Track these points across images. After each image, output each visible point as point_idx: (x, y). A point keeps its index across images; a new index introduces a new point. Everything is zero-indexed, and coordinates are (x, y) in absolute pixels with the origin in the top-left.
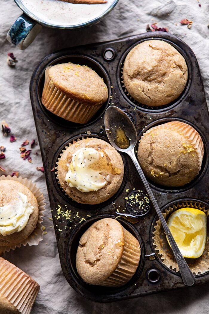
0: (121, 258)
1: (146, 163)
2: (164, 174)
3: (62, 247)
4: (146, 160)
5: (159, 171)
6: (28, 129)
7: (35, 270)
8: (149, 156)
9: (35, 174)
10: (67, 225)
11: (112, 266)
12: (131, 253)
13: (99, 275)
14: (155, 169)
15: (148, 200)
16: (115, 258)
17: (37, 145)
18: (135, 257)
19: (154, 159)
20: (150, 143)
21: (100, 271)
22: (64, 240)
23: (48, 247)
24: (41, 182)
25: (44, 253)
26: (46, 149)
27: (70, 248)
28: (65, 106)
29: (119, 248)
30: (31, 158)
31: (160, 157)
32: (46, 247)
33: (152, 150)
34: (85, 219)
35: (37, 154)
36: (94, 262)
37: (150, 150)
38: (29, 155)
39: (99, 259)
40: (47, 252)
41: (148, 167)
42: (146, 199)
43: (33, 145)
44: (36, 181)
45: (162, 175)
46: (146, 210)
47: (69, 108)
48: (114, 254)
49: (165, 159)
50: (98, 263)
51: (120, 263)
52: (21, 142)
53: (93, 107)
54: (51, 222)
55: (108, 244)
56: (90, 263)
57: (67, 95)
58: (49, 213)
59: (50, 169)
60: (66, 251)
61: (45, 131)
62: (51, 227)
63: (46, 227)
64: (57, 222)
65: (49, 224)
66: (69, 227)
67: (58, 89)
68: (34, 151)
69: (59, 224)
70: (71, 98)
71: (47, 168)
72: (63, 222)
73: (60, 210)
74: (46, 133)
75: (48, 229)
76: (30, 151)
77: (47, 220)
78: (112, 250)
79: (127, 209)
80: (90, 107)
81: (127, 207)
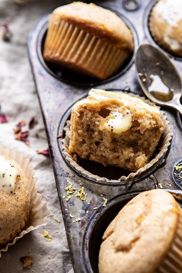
3: (76, 241)
6: (26, 104)
9: (34, 159)
11: (163, 243)
13: (139, 264)
16: (166, 229)
17: (37, 123)
21: (142, 254)
22: (79, 230)
24: (43, 170)
25: (46, 270)
26: (49, 111)
27: (88, 243)
28: (76, 43)
29: (171, 216)
30: (28, 141)
32: (49, 260)
35: (37, 136)
36: (130, 244)
38: (26, 136)
39: (138, 236)
40: (52, 269)
43: (32, 123)
44: (36, 169)
47: (81, 47)
48: (163, 224)
50: (137, 243)
51: (173, 241)
52: (17, 122)
53: (115, 48)
54: (57, 225)
55: (151, 212)
56: (124, 249)
57: (78, 27)
58: (54, 213)
59: (56, 135)
60: (81, 247)
61: (48, 90)
62: (57, 231)
63: (49, 232)
64: (67, 205)
65: (53, 228)
66: (86, 210)
67: (65, 22)
68: (32, 132)
69: (70, 207)
70: (84, 29)
71: (51, 133)
72: (76, 205)
73: (71, 187)
74: (49, 93)
75: (53, 235)
76: (27, 132)
77: (51, 223)
78: (158, 217)
79: (175, 183)
80: (110, 46)
81: (174, 180)
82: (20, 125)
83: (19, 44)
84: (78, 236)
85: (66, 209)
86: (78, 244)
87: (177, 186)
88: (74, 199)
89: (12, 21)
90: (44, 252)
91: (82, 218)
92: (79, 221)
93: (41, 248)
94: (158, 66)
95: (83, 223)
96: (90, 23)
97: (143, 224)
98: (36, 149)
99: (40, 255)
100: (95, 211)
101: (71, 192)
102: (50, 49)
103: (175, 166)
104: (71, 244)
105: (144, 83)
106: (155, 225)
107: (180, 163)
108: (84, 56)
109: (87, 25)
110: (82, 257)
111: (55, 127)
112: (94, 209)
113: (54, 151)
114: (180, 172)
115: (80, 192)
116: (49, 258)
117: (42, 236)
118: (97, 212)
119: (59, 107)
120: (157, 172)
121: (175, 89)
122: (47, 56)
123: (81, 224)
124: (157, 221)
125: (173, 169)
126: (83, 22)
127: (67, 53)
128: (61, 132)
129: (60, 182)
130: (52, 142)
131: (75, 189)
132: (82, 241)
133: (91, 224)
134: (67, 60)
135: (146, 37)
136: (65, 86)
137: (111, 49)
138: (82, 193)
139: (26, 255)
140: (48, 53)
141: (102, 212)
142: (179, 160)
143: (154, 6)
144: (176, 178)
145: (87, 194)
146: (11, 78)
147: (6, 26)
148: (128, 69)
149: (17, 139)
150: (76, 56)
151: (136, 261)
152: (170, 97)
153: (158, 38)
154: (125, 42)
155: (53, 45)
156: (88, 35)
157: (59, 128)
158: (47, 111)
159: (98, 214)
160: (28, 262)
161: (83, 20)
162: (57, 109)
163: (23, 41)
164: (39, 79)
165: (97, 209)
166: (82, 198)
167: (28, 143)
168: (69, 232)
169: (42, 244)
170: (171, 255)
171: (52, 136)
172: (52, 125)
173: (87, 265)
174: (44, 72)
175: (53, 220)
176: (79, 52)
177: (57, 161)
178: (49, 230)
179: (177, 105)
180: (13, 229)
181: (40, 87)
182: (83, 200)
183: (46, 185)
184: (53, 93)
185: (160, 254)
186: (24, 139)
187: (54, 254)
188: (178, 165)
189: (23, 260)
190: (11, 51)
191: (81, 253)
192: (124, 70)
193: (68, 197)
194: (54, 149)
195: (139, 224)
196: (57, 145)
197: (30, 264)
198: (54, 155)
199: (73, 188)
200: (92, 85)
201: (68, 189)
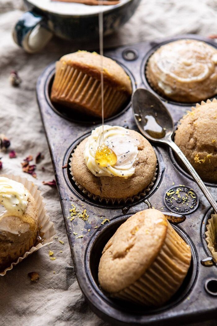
0: (164, 242)
1: (187, 150)
2: (213, 156)
3: (79, 254)
4: (186, 146)
5: (205, 153)
6: (33, 141)
7: (38, 307)
8: (190, 138)
9: (41, 189)
10: (85, 227)
11: (153, 248)
12: (178, 243)
13: (133, 265)
14: (200, 153)
15: (194, 194)
16: (156, 237)
17: (43, 158)
18: (183, 251)
19: (197, 139)
20: (190, 124)
21: (135, 258)
22: (81, 245)
23: (57, 275)
24: (48, 199)
25: (52, 283)
26: (55, 145)
27: (89, 255)
28: (80, 86)
29: (161, 227)
30: (35, 174)
31: (205, 133)
32: (54, 275)
33: (194, 129)
34: (108, 220)
35: (43, 170)
36: (126, 251)
37: (192, 130)
38: (34, 170)
39: (133, 244)
40: (57, 282)
41: (190, 154)
42: (190, 193)
43: (39, 158)
45: (210, 157)
46: (192, 207)
47: (85, 89)
48: (154, 233)
49: (212, 134)
50: (131, 250)
51: (161, 247)
53: (115, 91)
54: (61, 246)
55: (144, 225)
56: (120, 256)
57: (82, 72)
58: (58, 236)
59: (62, 166)
60: (84, 258)
61: (54, 127)
62: (62, 251)
63: (54, 252)
64: (71, 224)
65: (58, 249)
66: (88, 229)
67: (71, 67)
68: (39, 166)
69: (74, 226)
70: (87, 74)
71: (57, 164)
72: (79, 224)
73: (75, 210)
74: (56, 129)
75: (58, 255)
76: (34, 166)
77: (56, 244)
78: (150, 228)
79: (166, 207)
80: (111, 89)
81: (166, 204)
82: (27, 160)
83: (27, 89)
84: (81, 250)
85: (70, 228)
86: (81, 256)
87: (168, 209)
88: (78, 220)
89: (21, 69)
90: (49, 268)
91: (84, 236)
92: (82, 237)
93: (47, 265)
94: (152, 108)
95: (85, 240)
96: (93, 68)
97: (136, 234)
98: (42, 181)
99: (46, 271)
100: (96, 230)
101: (74, 214)
102: (57, 91)
103: (167, 193)
104: (75, 257)
105: (140, 122)
106: (147, 234)
107: (171, 190)
108: (87, 97)
109: (91, 70)
110: (83, 266)
111: (60, 158)
112: (95, 227)
113: (59, 179)
114: (171, 198)
115: (82, 214)
116: (54, 273)
117: (48, 255)
118: (98, 231)
119: (64, 142)
120: (150, 197)
121: (167, 128)
122: (54, 97)
123: (83, 240)
124: (149, 231)
125: (165, 195)
126: (87, 67)
127: (72, 94)
128: (66, 163)
129: (65, 205)
130: (58, 172)
131: (78, 211)
132: (84, 254)
133: (92, 240)
134: (72, 100)
135: (143, 83)
136: (70, 124)
137: (112, 91)
138: (84, 214)
139: (33, 271)
140: (54, 94)
141: (102, 230)
142: (170, 187)
143: (150, 57)
144: (167, 202)
145: (88, 215)
146: (19, 118)
147: (16, 73)
148: (127, 110)
149: (25, 172)
150: (80, 97)
151: (130, 264)
152: (163, 135)
153: (153, 84)
154: (124, 85)
155: (60, 88)
156: (91, 78)
157: (64, 160)
158: (54, 145)
159: (98, 232)
160: (35, 277)
161: (87, 65)
162: (63, 144)
163: (31, 86)
164: (46, 117)
165: (97, 228)
166: (84, 219)
167: (34, 175)
168: (73, 246)
169: (48, 262)
170: (159, 258)
171: (58, 166)
172: (58, 157)
173: (89, 273)
174: (51, 112)
175: (57, 242)
176: (83, 93)
177: (62, 188)
178: (53, 251)
179: (169, 141)
180: (23, 244)
181: (47, 125)
182: (85, 221)
183: (52, 211)
184: (59, 129)
185: (150, 257)
186: (31, 172)
187: (58, 270)
188: (170, 191)
189: (30, 275)
190: (19, 95)
191: (83, 263)
192: (123, 111)
193: (72, 218)
194: (59, 177)
195: (133, 235)
196: (62, 174)
197: (37, 278)
198: (60, 183)
199: (76, 210)
200: (94, 123)
201: (72, 211)
